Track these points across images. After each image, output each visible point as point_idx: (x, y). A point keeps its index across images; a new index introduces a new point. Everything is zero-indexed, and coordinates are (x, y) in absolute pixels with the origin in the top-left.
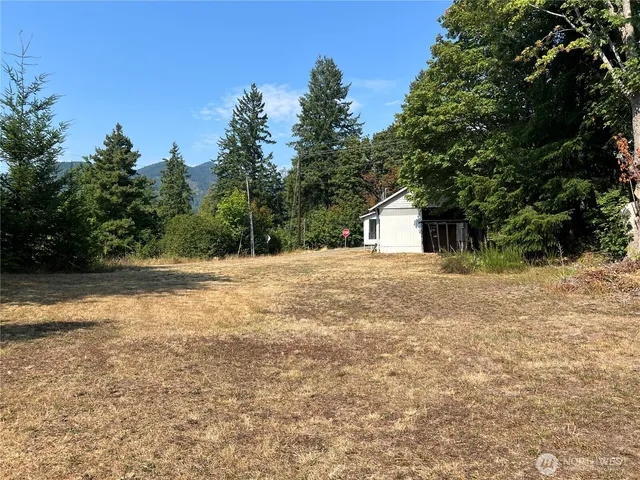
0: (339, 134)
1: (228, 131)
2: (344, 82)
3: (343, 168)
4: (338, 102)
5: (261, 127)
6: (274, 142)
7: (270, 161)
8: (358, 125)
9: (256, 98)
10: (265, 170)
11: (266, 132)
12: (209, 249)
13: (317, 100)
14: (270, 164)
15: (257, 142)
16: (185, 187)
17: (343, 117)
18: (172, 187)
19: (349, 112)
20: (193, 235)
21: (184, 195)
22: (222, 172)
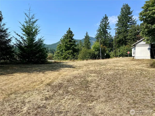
0: (129, 25)
1: (99, 27)
2: (131, 10)
3: (130, 34)
4: (129, 16)
5: (107, 25)
6: (111, 29)
7: (110, 34)
8: (135, 21)
9: (106, 18)
10: (108, 36)
11: (109, 26)
12: (89, 57)
13: (123, 16)
14: (110, 35)
15: (106, 29)
16: (89, 42)
17: (131, 20)
18: (86, 43)
19: (132, 18)
20: (85, 54)
21: (89, 44)
22: (98, 38)
